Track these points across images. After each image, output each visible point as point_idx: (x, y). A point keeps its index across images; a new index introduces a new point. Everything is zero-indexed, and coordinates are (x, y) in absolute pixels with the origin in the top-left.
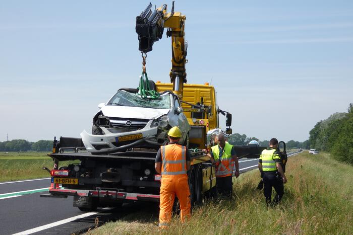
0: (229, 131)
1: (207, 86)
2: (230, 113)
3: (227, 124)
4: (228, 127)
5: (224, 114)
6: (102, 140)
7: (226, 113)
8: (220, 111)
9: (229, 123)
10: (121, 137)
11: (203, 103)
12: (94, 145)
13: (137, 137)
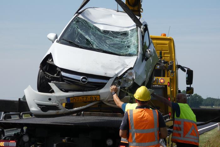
0: (190, 90)
1: (165, 37)
2: (191, 69)
3: (187, 81)
4: (189, 86)
5: (184, 71)
6: (50, 99)
7: (186, 69)
8: (179, 67)
9: (190, 80)
10: (74, 97)
11: (161, 58)
12: (39, 105)
13: (94, 99)
